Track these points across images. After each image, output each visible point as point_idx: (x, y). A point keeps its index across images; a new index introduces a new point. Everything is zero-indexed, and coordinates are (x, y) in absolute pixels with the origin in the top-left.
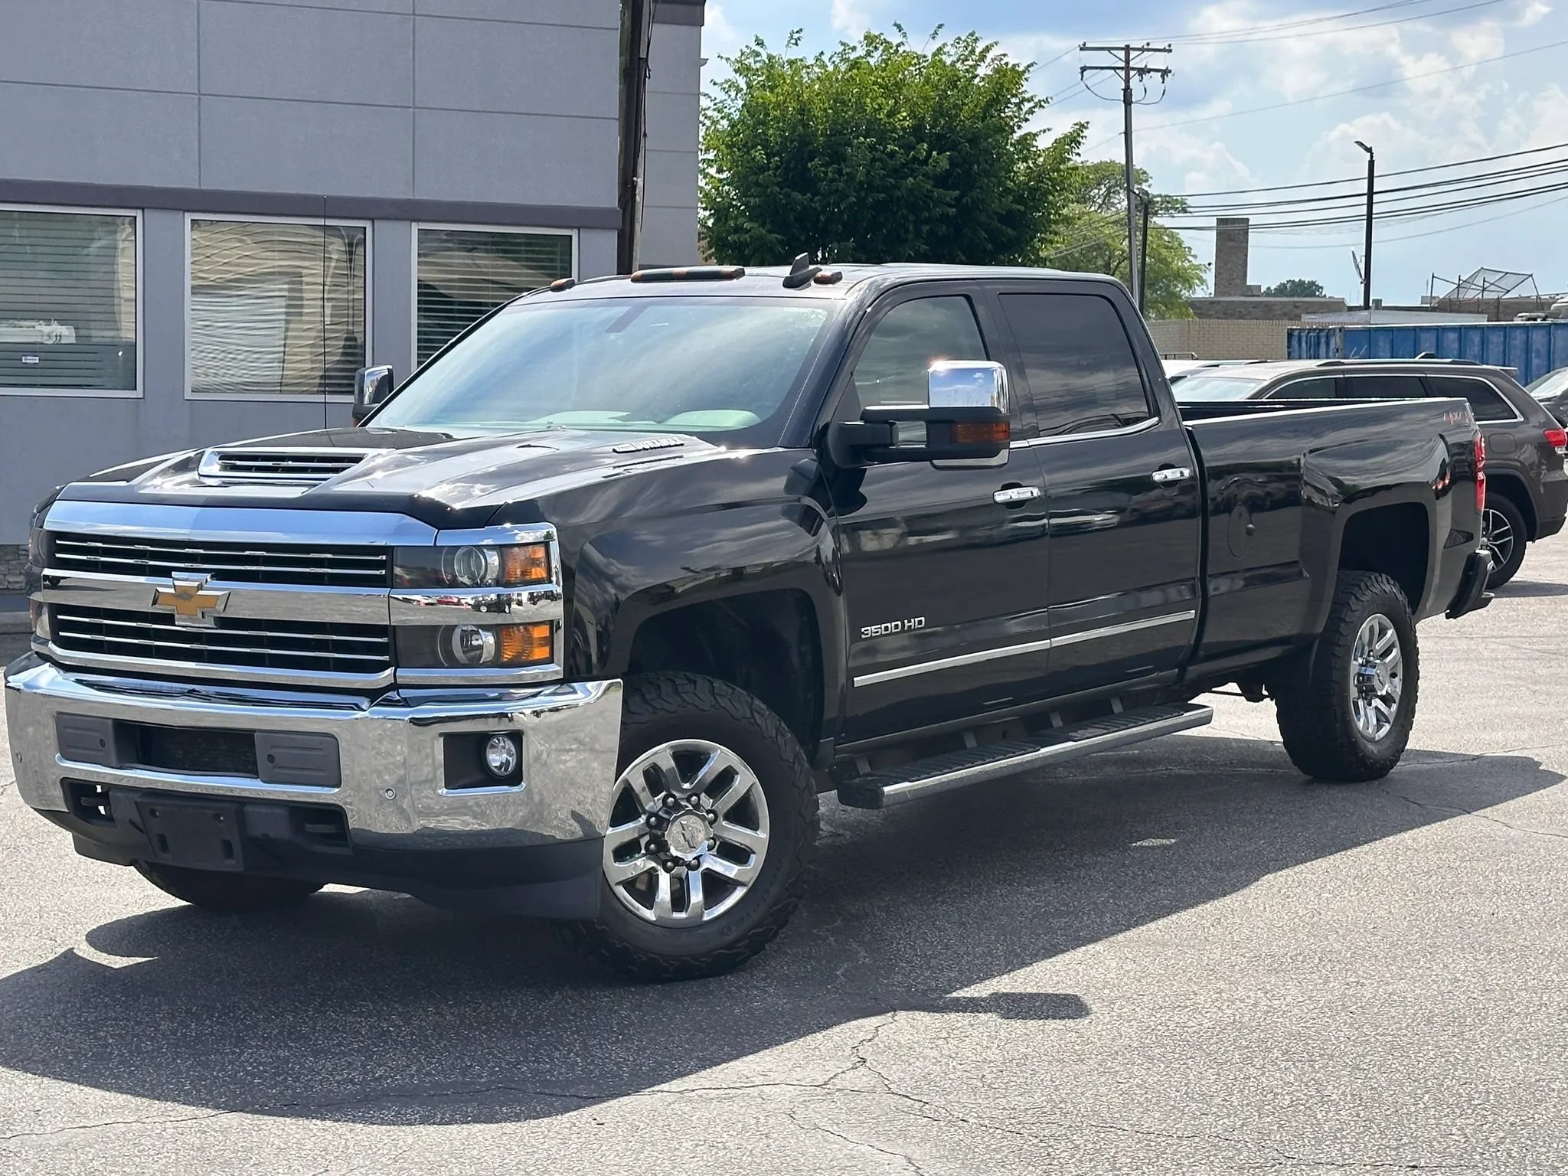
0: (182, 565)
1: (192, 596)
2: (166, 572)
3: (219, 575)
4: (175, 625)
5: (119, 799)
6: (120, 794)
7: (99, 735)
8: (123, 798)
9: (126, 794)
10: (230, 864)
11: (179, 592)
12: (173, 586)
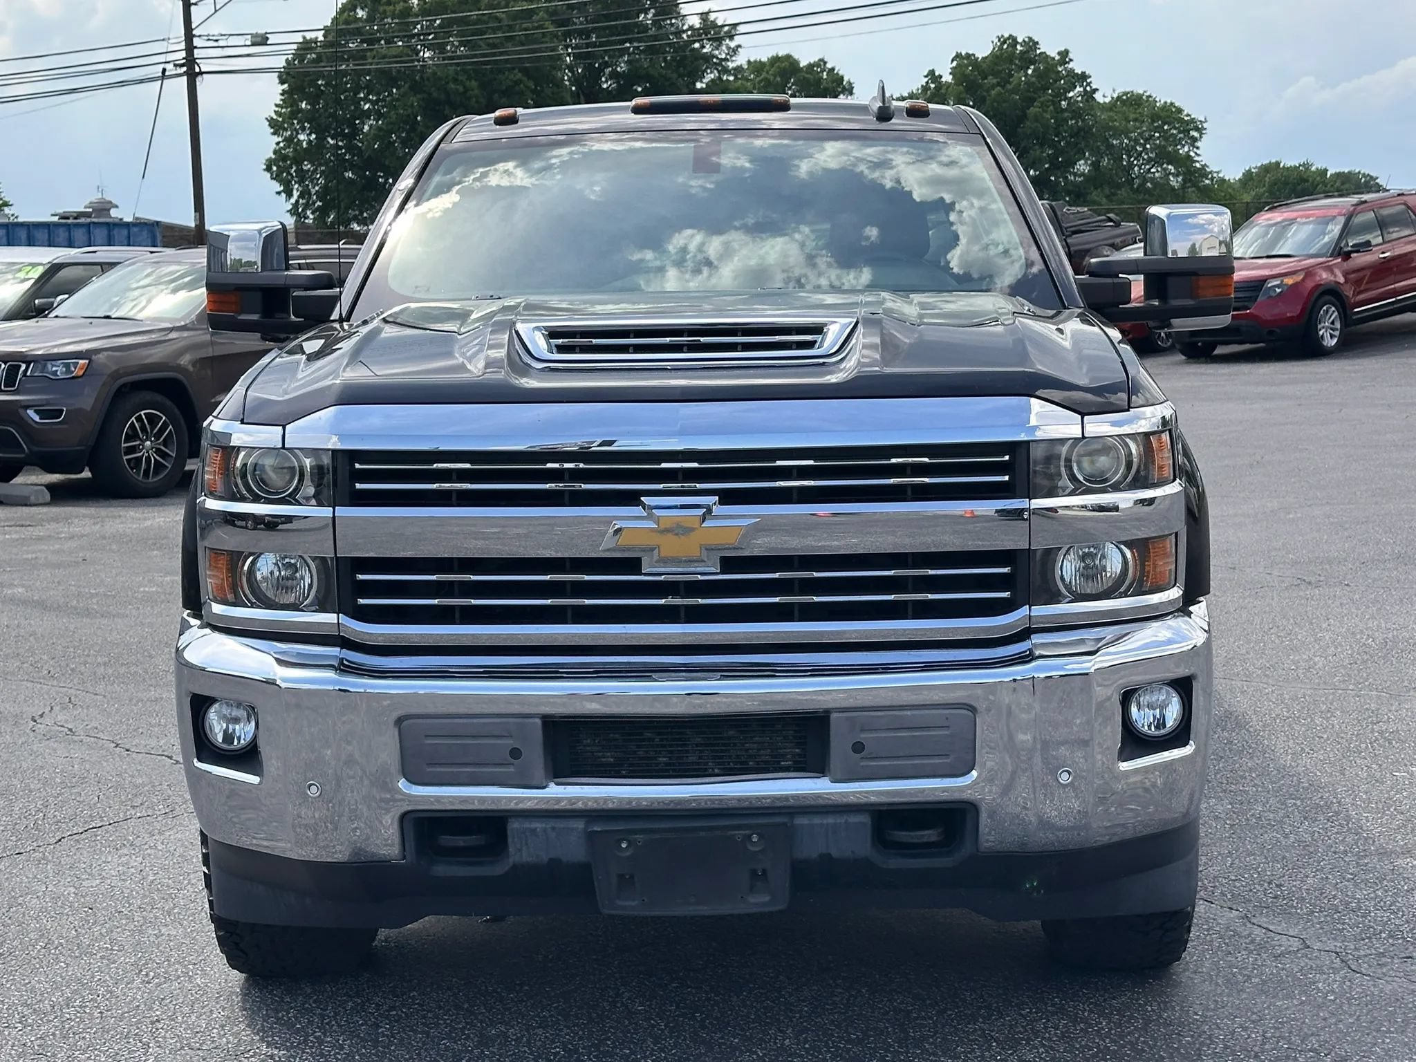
0: (661, 486)
1: (692, 530)
2: (631, 499)
3: (728, 498)
4: (641, 574)
5: (534, 831)
6: (538, 825)
7: (510, 743)
8: (545, 830)
9: (551, 824)
10: (759, 901)
11: (662, 527)
12: (649, 517)
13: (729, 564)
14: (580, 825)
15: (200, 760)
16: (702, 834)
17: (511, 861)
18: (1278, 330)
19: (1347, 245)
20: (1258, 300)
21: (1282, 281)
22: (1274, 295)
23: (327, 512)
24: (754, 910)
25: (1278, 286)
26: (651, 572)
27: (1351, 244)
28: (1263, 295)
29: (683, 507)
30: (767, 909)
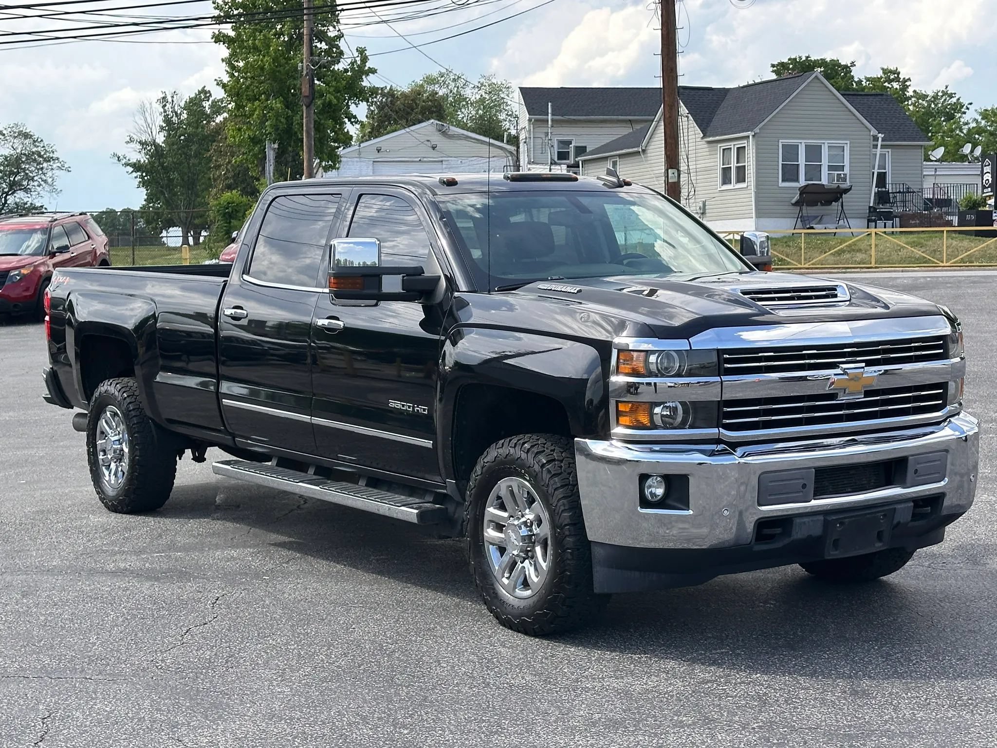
1: (860, 378)
4: (837, 400)
5: (804, 523)
6: (806, 520)
7: (802, 482)
8: (809, 522)
9: (811, 518)
10: (879, 546)
11: (851, 377)
12: (845, 373)
13: (868, 393)
14: (821, 518)
15: (642, 508)
16: (868, 516)
17: (792, 538)
18: (20, 304)
19: (53, 247)
20: (6, 284)
21: (20, 272)
22: (15, 281)
23: (718, 379)
24: (878, 550)
25: (18, 275)
26: (843, 399)
27: (55, 247)
28: (9, 281)
29: (855, 368)
30: (882, 549)
